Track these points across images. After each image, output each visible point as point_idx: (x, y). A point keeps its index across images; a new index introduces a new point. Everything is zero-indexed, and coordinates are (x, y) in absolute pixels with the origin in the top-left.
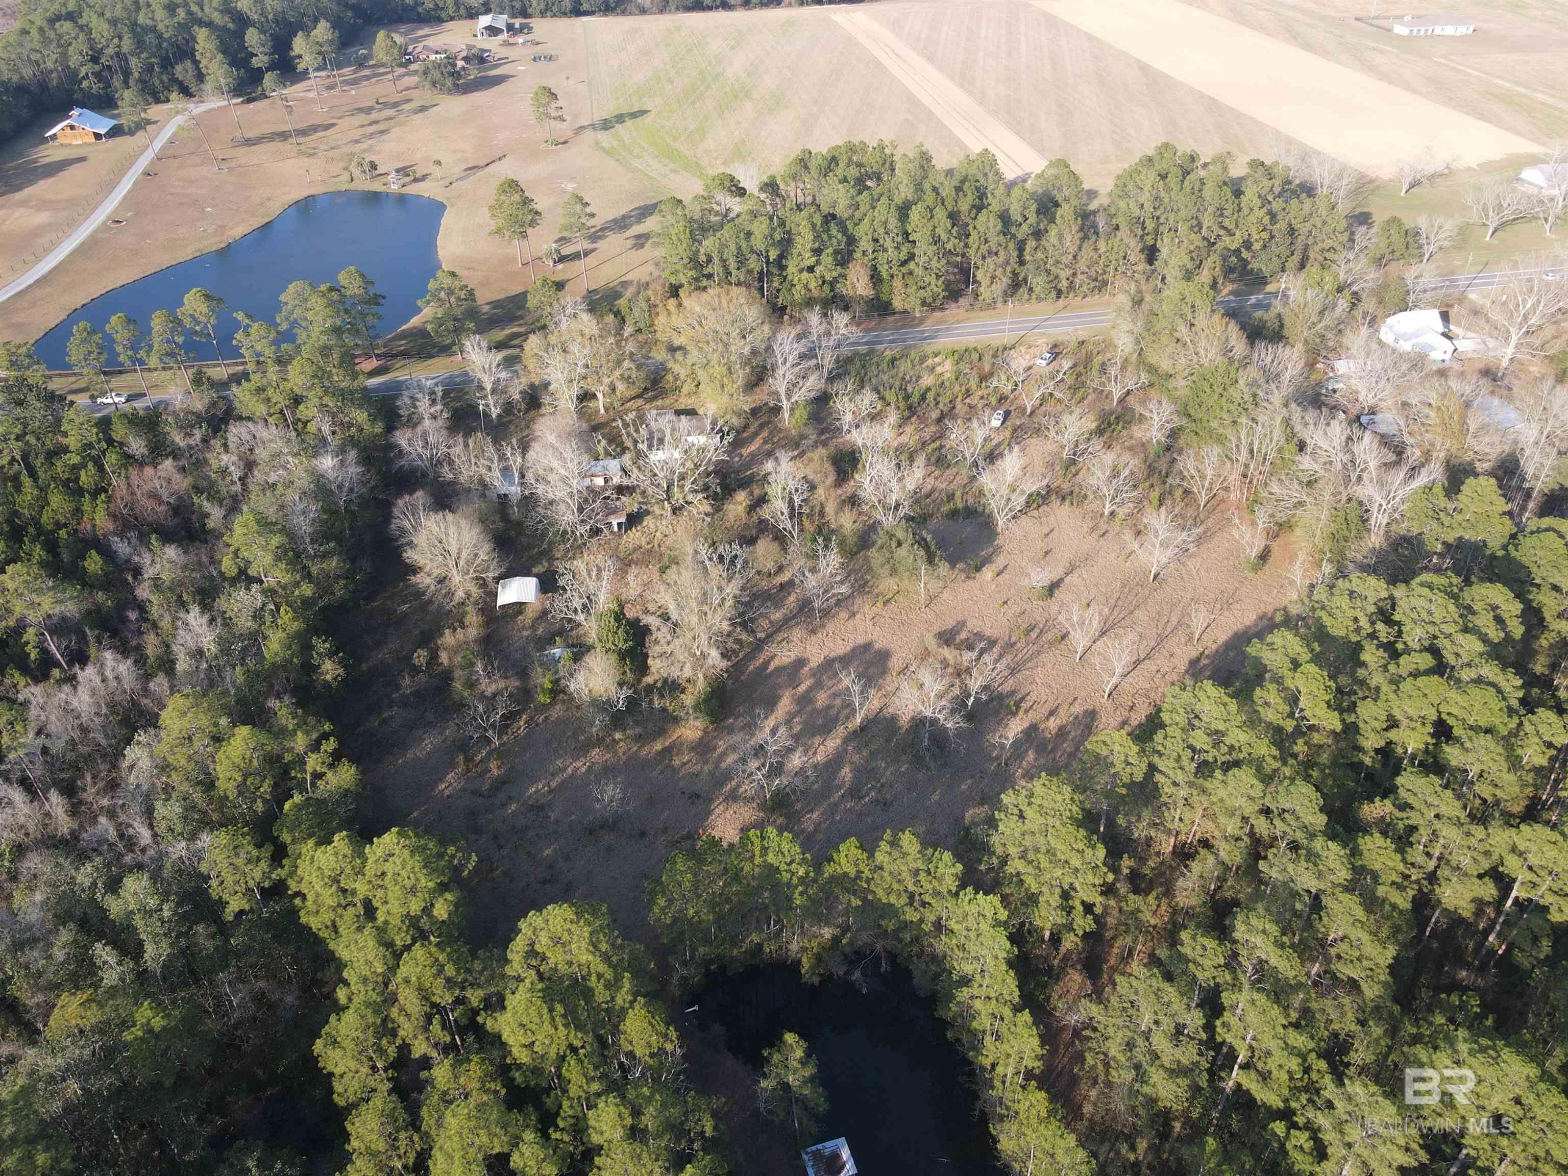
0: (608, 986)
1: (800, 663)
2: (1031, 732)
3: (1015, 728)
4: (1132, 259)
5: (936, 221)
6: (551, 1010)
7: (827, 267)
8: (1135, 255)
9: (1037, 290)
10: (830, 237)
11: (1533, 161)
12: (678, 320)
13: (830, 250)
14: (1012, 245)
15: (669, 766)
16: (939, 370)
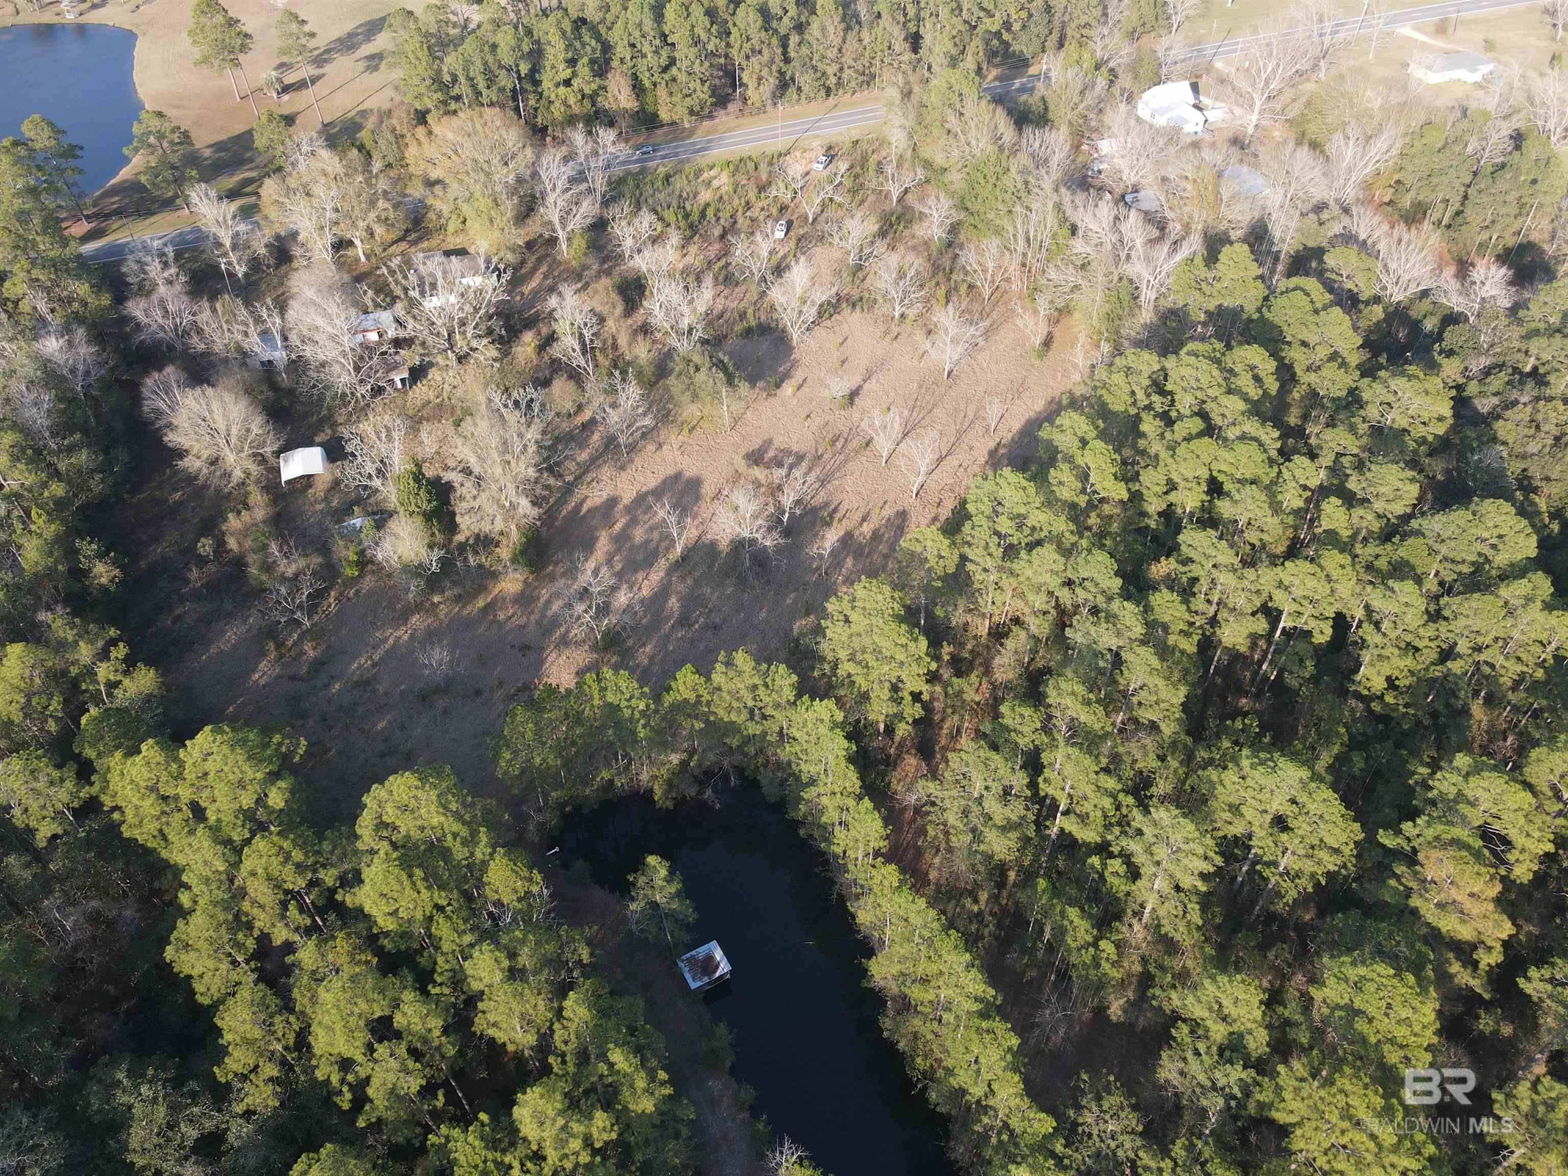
0: (464, 843)
1: (613, 502)
2: (847, 539)
3: (831, 538)
4: (897, 48)
5: (693, 19)
6: (410, 876)
7: (584, 80)
8: (900, 45)
9: (806, 89)
10: (583, 45)
12: (430, 150)
13: (585, 60)
14: (775, 41)
15: (495, 621)
16: (715, 183)
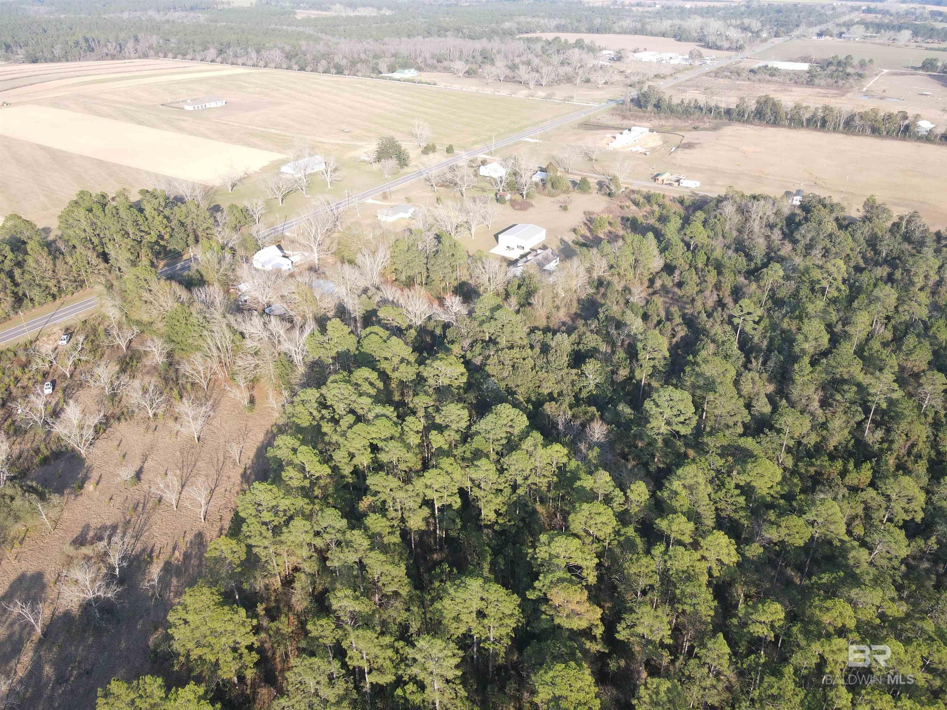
3: (155, 571)
4: (93, 262)
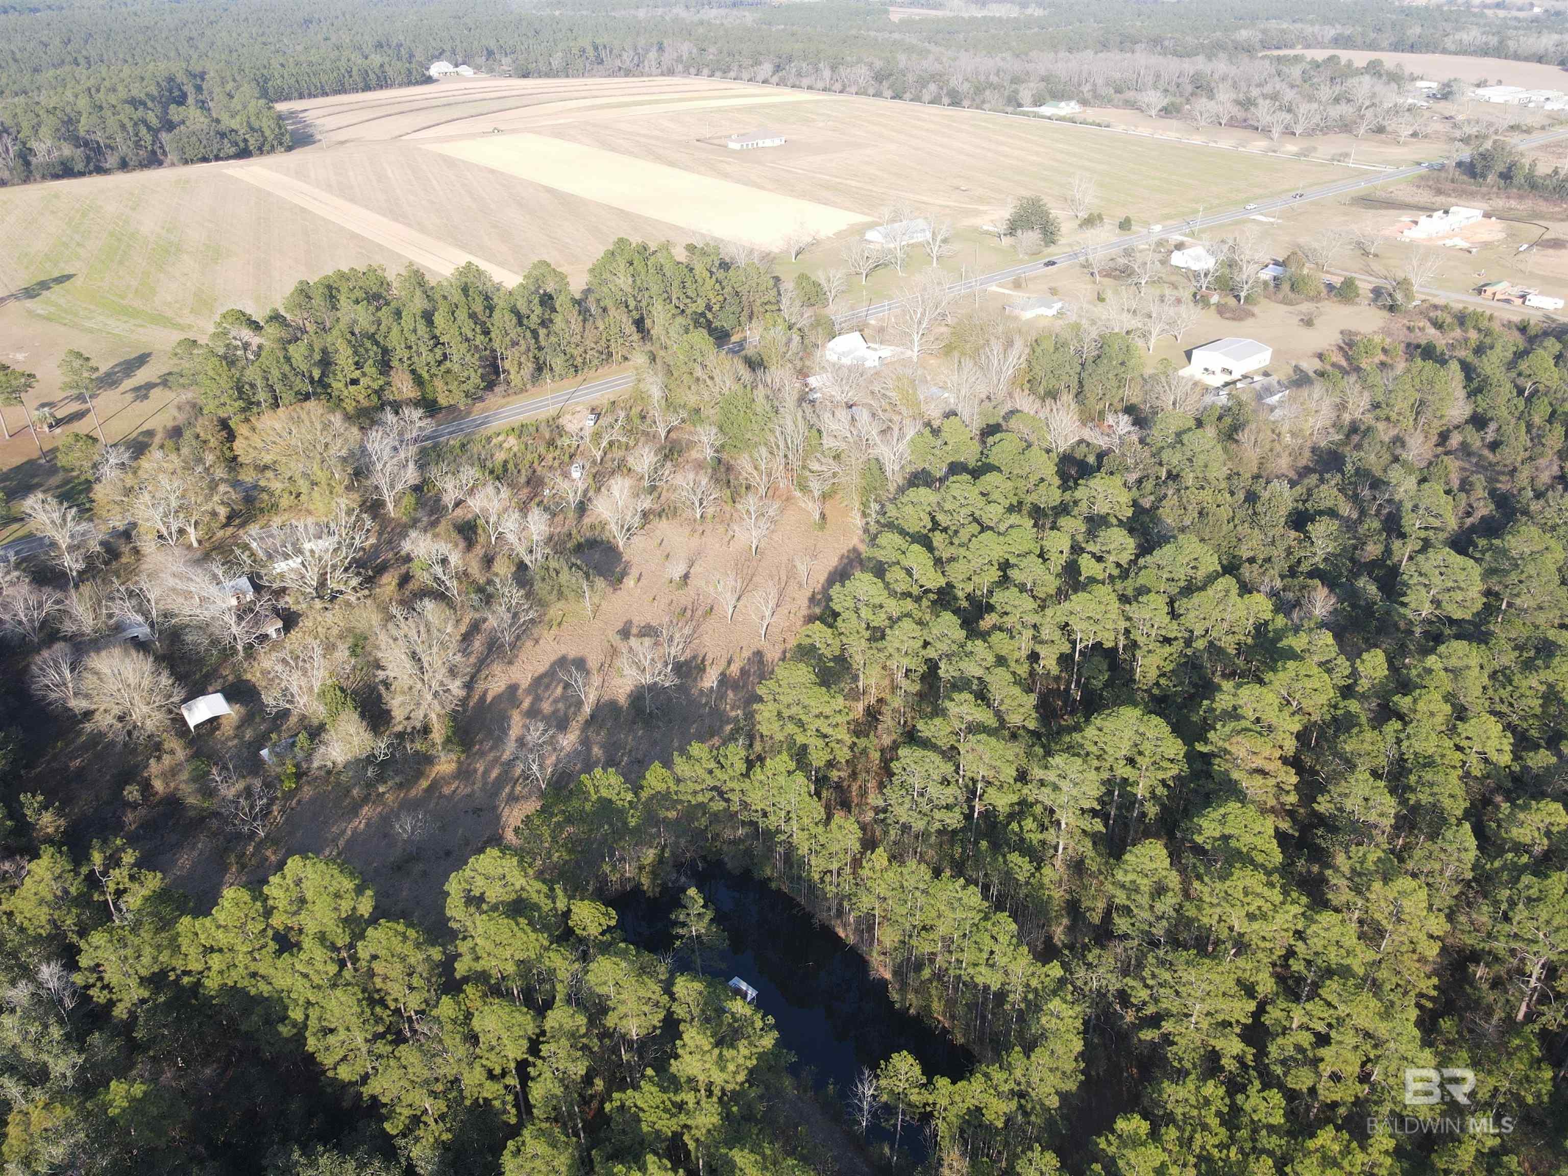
0: (547, 896)
1: (513, 689)
3: (710, 680)
5: (460, 323)
6: (518, 924)
7: (371, 378)
8: (630, 329)
9: (557, 369)
10: (367, 350)
11: (871, 226)
12: (256, 441)
13: (371, 362)
14: (528, 334)
15: (441, 796)
16: (505, 445)
